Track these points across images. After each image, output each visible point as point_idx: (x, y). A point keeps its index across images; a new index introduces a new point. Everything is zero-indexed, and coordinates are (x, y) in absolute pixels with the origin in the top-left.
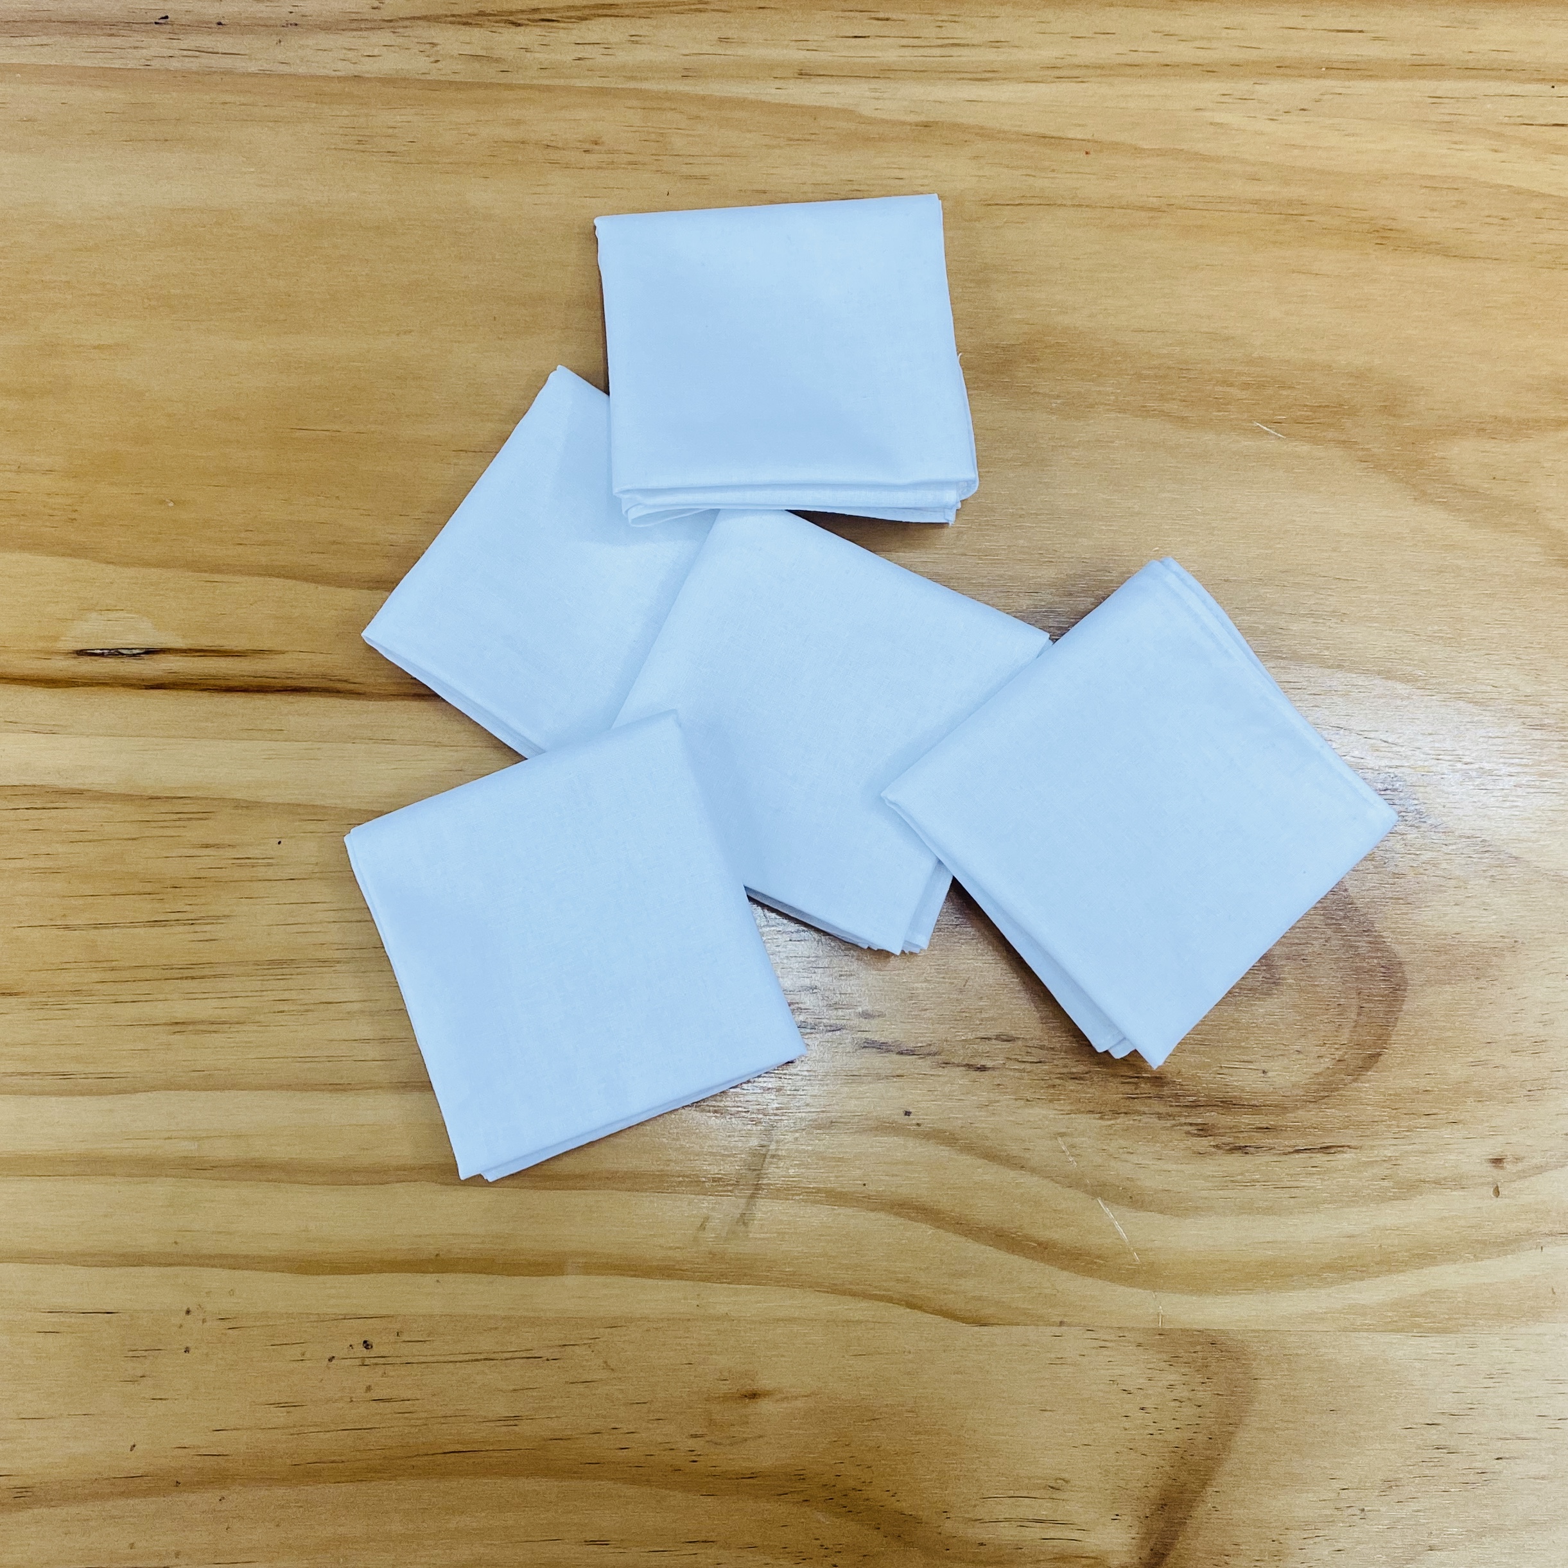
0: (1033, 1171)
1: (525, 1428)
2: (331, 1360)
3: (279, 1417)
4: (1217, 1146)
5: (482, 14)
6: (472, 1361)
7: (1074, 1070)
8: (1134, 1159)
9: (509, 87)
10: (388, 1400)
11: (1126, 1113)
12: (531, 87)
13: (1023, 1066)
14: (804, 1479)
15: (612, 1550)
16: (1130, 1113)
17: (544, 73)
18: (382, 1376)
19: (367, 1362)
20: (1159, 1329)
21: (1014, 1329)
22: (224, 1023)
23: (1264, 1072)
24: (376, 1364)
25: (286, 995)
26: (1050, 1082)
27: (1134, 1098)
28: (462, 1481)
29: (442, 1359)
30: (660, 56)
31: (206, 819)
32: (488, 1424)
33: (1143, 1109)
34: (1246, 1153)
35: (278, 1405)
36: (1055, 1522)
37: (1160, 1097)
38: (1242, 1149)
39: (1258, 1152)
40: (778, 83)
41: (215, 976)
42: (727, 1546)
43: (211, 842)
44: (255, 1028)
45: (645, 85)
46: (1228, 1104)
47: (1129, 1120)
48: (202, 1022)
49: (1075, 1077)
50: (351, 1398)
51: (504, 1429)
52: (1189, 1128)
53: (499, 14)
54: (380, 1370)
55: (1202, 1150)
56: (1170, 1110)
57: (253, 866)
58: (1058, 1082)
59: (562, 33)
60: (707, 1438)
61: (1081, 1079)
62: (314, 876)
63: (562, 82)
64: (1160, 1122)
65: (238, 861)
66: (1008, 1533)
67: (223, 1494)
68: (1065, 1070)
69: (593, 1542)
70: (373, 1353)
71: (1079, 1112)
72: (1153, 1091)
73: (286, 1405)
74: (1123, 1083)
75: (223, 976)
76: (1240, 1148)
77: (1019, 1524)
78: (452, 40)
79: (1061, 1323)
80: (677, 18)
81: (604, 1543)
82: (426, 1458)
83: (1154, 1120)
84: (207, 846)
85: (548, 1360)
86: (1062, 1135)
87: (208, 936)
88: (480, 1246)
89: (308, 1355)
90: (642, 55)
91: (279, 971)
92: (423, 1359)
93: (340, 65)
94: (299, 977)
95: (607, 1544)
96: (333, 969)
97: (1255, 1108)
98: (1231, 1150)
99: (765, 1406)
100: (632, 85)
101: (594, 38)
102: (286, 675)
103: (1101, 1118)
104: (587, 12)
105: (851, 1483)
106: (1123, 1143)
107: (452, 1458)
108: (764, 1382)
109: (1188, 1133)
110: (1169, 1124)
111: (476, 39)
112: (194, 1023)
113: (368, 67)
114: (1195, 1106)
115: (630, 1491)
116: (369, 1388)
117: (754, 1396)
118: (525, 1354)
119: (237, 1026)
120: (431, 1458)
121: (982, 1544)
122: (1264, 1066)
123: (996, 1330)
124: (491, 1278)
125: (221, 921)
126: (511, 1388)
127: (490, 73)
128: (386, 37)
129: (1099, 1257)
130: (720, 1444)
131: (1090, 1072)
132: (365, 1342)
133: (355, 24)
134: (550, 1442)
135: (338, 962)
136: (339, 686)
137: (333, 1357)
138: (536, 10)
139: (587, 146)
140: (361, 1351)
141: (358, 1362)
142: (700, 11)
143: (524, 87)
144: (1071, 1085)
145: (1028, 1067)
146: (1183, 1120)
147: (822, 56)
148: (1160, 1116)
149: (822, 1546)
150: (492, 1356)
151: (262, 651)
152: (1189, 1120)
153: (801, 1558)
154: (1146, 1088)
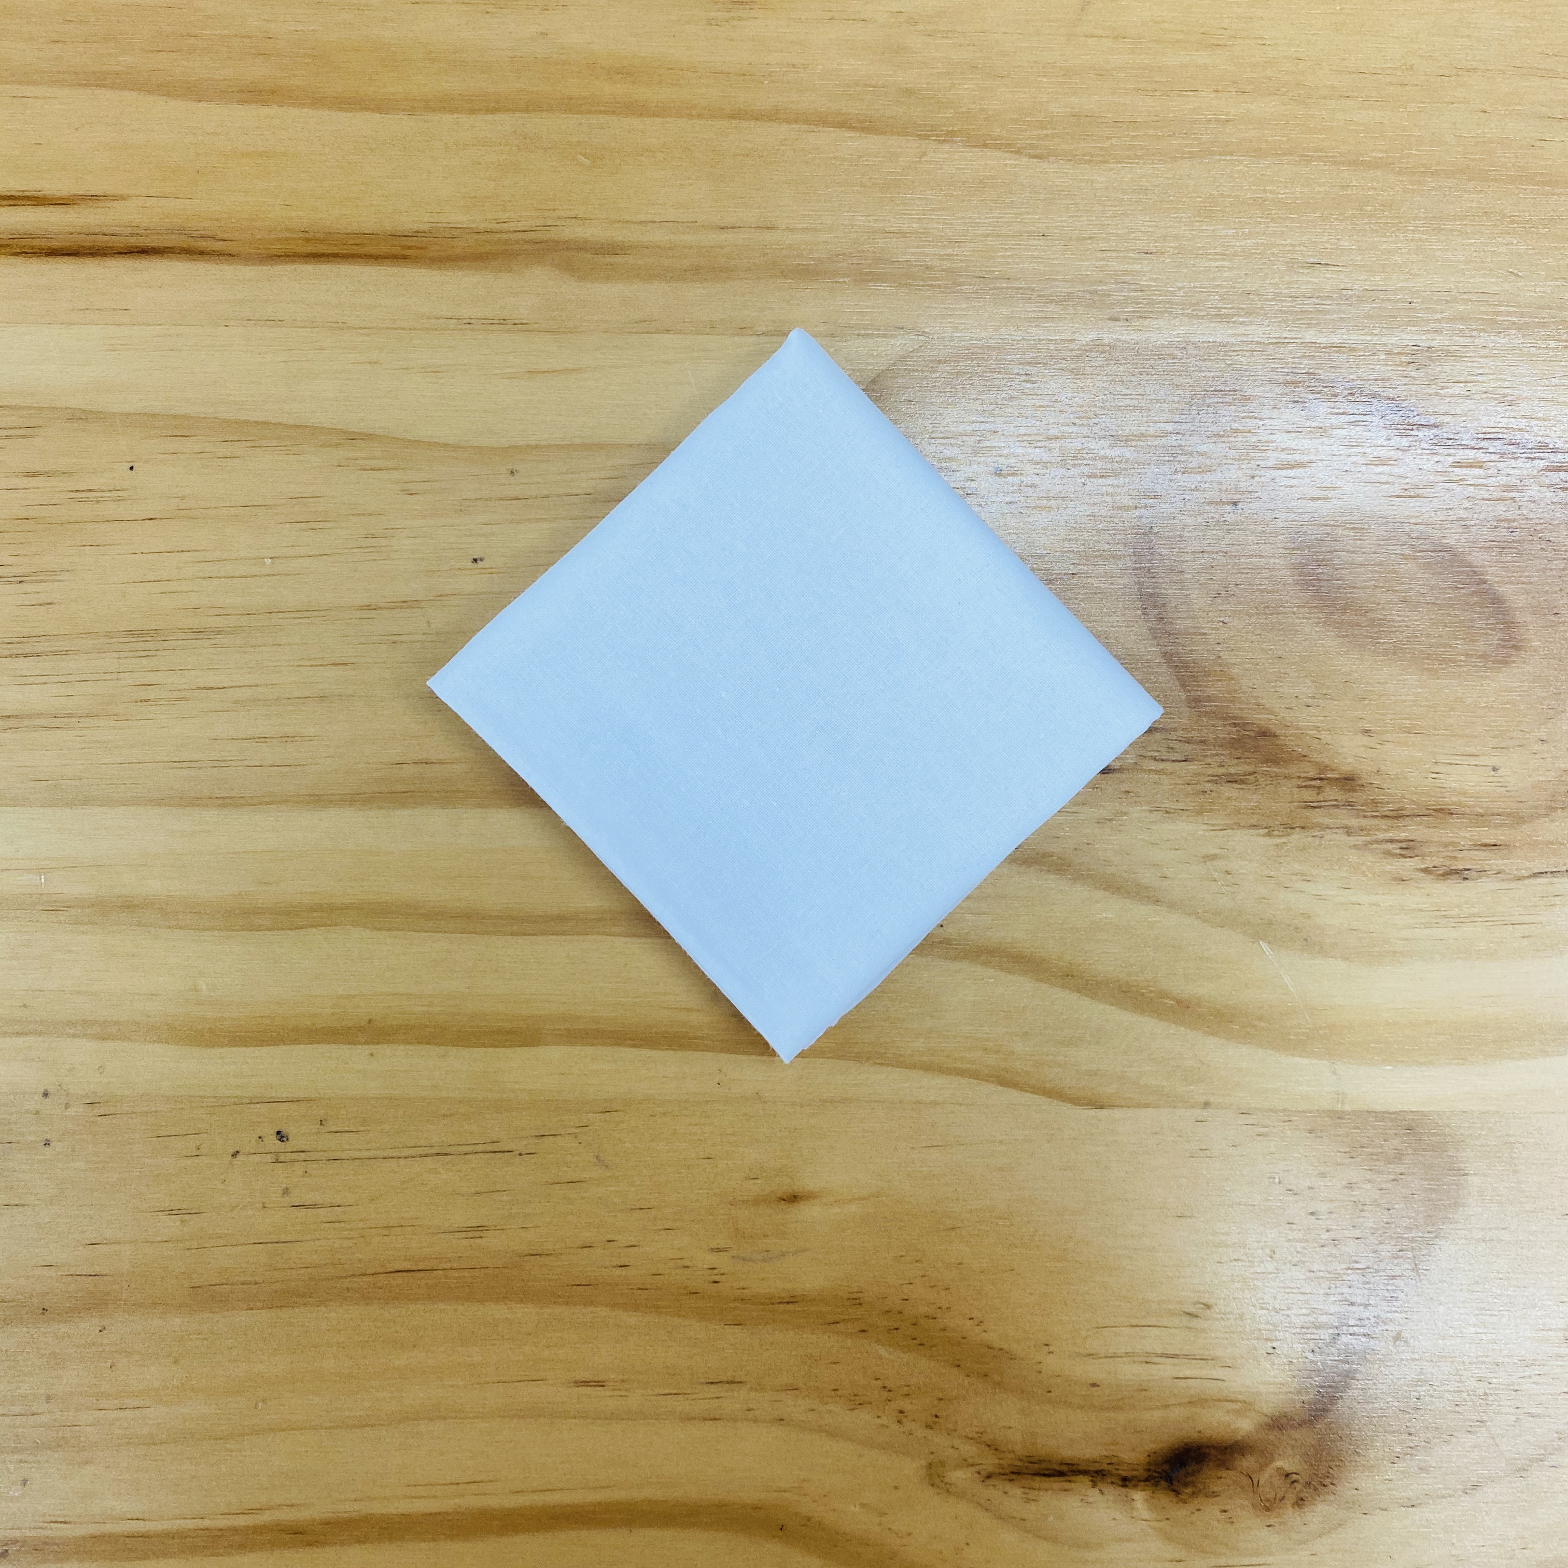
0: (1172, 906)
1: (492, 1241)
2: (235, 1154)
3: (170, 1226)
4: (1426, 871)
6: (421, 1156)
7: (1232, 771)
8: (1311, 888)
10: (314, 1206)
11: (1303, 828)
13: (1161, 766)
14: (860, 1304)
15: (608, 1393)
16: (1308, 828)
18: (303, 1176)
19: (282, 1158)
20: (1337, 1112)
21: (1142, 1112)
22: (70, 716)
23: (1494, 769)
24: (294, 1161)
25: (151, 678)
26: (1199, 787)
27: (1315, 807)
28: (412, 1307)
29: (381, 1153)
31: (31, 436)
32: (442, 1236)
33: (1327, 821)
34: (1466, 879)
35: (170, 1212)
36: (1190, 1357)
37: (1350, 804)
38: (1460, 875)
39: (1480, 877)
41: (55, 653)
42: (761, 1388)
43: (38, 468)
44: (112, 723)
46: (1443, 812)
47: (1307, 836)
48: (40, 715)
49: (1232, 780)
50: (263, 1203)
51: (465, 1242)
52: (1390, 846)
54: (298, 1169)
55: (1405, 874)
56: (1364, 822)
57: (98, 502)
58: (1209, 786)
60: (734, 1253)
61: (1242, 782)
62: (182, 513)
64: (1350, 838)
65: (79, 495)
66: (1130, 1372)
67: (105, 1323)
68: (1221, 771)
69: (585, 1383)
70: (288, 1146)
71: (1239, 826)
72: (1341, 796)
73: (180, 1212)
74: (1299, 787)
75: (67, 653)
76: (1456, 872)
77: (1144, 1359)
79: (1206, 1105)
81: (601, 1384)
82: (365, 1279)
83: (1341, 837)
84: (34, 475)
85: (520, 1154)
86: (1214, 857)
87: (43, 598)
88: (425, 1009)
89: (204, 1151)
91: (141, 645)
92: (357, 1154)
94: (167, 653)
95: (603, 1386)
96: (212, 642)
97: (1481, 818)
98: (1443, 875)
99: (808, 1212)
102: (129, 230)
103: (1269, 835)
105: (923, 1309)
106: (1297, 867)
107: (399, 1279)
108: (807, 1181)
109: (1388, 854)
110: (1361, 840)
112: (30, 716)
114: (1398, 816)
115: (632, 1319)
116: (286, 1191)
117: (793, 1198)
118: (490, 1148)
119: (88, 720)
120: (370, 1279)
121: (1094, 1385)
122: (1494, 761)
123: (1117, 1113)
124: (441, 1050)
125: (58, 578)
126: (473, 1190)
129: (1261, 1018)
130: (750, 1260)
131: (1255, 773)
132: (278, 1133)
134: (526, 1258)
135: (219, 633)
136: (203, 244)
137: (238, 1152)
140: (272, 1143)
141: (269, 1158)
144: (1228, 791)
145: (1168, 766)
146: (1381, 836)
148: (1349, 831)
149: (884, 1387)
150: (448, 1150)
151: (95, 197)
152: (1390, 835)
153: (856, 1402)
154: (1331, 793)
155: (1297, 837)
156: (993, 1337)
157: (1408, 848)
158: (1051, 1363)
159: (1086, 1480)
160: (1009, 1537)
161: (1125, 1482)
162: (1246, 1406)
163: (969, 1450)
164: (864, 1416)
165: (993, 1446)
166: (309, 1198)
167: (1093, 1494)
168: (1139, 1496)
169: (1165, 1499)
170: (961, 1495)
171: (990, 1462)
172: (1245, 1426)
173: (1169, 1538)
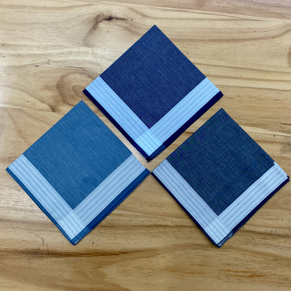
2: (192, 53)
5: (165, 227)
9: (161, 215)
12: (158, 215)
17: (156, 217)
30: (140, 219)
34: (79, 67)
35: (198, 48)
36: (108, 28)
40: (124, 214)
45: (142, 214)
46: (81, 73)
50: (190, 48)
52: (86, 71)
53: (162, 227)
55: (85, 68)
59: (154, 223)
63: (154, 216)
67: (205, 39)
78: (169, 223)
80: (137, 225)
90: (142, 219)
93: (185, 220)
100: (144, 215)
101: (149, 222)
104: (150, 226)
111: (165, 223)
113: (181, 220)
114: (85, 73)
127: (164, 218)
128: (178, 224)
133: (182, 227)
138: (157, 227)
139: (151, 206)
140: (188, 53)
142: (134, 226)
143: (160, 215)
147: (118, 217)
148: (90, 72)
149: (136, 28)
153: (138, 27)
154: (91, 76)
155: (94, 72)
156: (126, 31)
157: (84, 70)
158: (121, 28)
159: (119, 18)
160: (126, 14)
161: (115, 18)
162: (104, 23)
163: (129, 22)
164: (138, 25)
165: (127, 22)
166: (185, 48)
167: (118, 17)
168: (114, 16)
169: (112, 16)
170: (130, 18)
171: (127, 20)
172: (104, 22)
173: (111, 12)
